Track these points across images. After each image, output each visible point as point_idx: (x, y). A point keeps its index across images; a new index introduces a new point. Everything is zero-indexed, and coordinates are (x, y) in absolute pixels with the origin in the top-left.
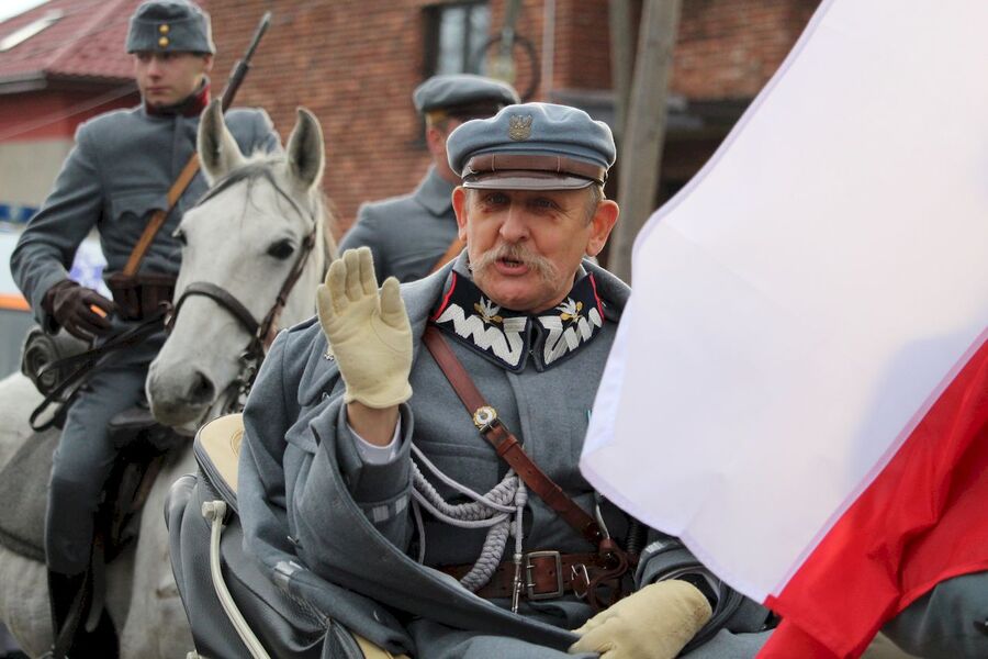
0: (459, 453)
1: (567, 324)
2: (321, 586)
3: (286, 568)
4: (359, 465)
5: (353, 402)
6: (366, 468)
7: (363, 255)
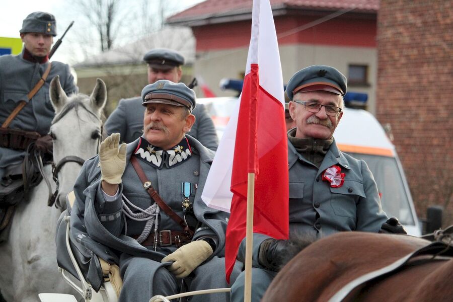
0: (138, 196)
1: (177, 153)
2: (91, 242)
3: (81, 236)
4: (104, 202)
5: (103, 181)
6: (106, 203)
7: (118, 135)
